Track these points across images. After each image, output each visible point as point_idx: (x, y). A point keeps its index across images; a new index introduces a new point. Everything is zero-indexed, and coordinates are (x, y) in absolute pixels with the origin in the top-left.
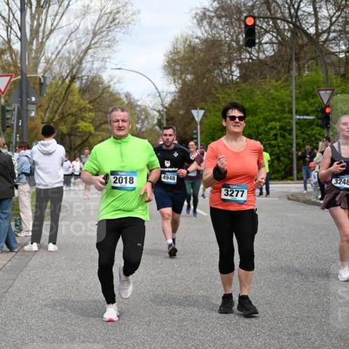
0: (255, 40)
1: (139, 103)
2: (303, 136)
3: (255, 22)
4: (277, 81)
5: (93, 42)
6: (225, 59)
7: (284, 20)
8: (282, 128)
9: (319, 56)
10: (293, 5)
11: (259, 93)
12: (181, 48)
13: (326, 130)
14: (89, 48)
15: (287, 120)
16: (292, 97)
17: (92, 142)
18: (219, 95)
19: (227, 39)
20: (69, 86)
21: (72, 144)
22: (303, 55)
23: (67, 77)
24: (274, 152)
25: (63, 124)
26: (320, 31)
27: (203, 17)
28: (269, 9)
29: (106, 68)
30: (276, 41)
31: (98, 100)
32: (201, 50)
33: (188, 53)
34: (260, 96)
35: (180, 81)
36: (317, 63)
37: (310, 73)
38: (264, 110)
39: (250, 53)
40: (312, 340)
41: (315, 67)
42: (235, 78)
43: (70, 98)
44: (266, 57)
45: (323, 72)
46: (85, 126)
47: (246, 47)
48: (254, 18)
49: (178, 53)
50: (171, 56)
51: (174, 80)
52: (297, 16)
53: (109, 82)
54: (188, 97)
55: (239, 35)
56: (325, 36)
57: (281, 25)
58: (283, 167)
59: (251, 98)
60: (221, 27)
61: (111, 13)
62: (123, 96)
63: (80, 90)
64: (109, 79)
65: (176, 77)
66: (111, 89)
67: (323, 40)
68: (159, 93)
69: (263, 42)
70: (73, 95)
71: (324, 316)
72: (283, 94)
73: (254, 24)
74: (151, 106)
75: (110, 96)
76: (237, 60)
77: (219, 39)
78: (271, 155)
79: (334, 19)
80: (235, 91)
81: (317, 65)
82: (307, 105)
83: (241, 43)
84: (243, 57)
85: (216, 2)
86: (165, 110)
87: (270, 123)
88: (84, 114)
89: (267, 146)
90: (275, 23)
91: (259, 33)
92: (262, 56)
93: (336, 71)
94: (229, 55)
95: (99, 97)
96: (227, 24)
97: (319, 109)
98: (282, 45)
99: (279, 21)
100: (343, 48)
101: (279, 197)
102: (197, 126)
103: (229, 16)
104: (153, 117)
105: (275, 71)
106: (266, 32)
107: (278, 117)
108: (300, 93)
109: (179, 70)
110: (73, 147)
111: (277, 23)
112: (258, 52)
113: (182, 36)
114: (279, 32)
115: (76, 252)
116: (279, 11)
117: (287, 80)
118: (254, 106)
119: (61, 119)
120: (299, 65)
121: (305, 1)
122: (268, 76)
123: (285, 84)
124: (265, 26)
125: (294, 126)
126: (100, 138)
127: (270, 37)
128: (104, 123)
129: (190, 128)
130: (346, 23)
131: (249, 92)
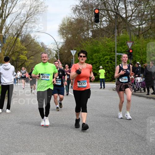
0: (99, 20)
1: (47, 47)
3: (99, 12)
4: (108, 38)
6: (86, 28)
7: (112, 11)
8: (111, 59)
9: (127, 27)
10: (116, 5)
11: (100, 43)
12: (66, 23)
13: (130, 60)
15: (113, 55)
16: (115, 45)
17: (26, 64)
18: (83, 44)
19: (87, 19)
20: (16, 39)
21: (17, 65)
22: (120, 26)
23: (15, 35)
24: (107, 69)
25: (13, 56)
26: (128, 16)
27: (76, 9)
28: (105, 6)
29: (32, 31)
30: (108, 20)
31: (29, 46)
32: (75, 24)
33: (69, 25)
34: (101, 45)
35: (66, 38)
37: (123, 35)
38: (103, 51)
40: (124, 153)
41: (125, 32)
42: (90, 36)
43: (16, 44)
44: (104, 27)
45: (129, 34)
46: (23, 57)
47: (95, 22)
48: (99, 10)
49: (64, 25)
50: (61, 26)
51: (63, 37)
52: (117, 9)
53: (34, 37)
54: (69, 44)
55: (92, 17)
56: (130, 18)
57: (111, 13)
58: (111, 76)
59: (97, 45)
60: (84, 14)
62: (40, 44)
63: (21, 41)
65: (64, 36)
66: (35, 41)
67: (129, 20)
68: (56, 42)
69: (102, 20)
70: (18, 43)
71: (129, 142)
72: (111, 44)
73: (99, 13)
74: (53, 49)
75: (34, 44)
76: (91, 28)
77: (83, 19)
79: (134, 11)
80: (90, 42)
81: (126, 31)
82: (122, 49)
83: (93, 21)
84: (93, 27)
85: (82, 3)
86: (59, 50)
87: (105, 57)
88: (22, 52)
89: (104, 67)
90: (108, 12)
91: (101, 16)
92: (102, 27)
93: (134, 34)
94: (87, 26)
95: (30, 44)
96: (87, 12)
97: (127, 50)
98: (111, 22)
99: (109, 11)
100: (138, 23)
101: (109, 89)
102: (73, 57)
103: (87, 9)
104: (54, 53)
105: (108, 34)
106: (104, 16)
107: (109, 54)
108: (118, 43)
109: (65, 33)
110: (18, 67)
111: (109, 12)
112: (100, 25)
113: (66, 17)
114: (110, 16)
115: (19, 114)
116: (110, 7)
117: (113, 37)
118: (98, 49)
119: (12, 54)
120: (118, 31)
121: (121, 3)
122: (104, 36)
123: (112, 39)
124: (103, 13)
125: (116, 58)
126: (30, 63)
127: (106, 18)
128: (32, 56)
129: (70, 59)
130: (139, 13)
131: (96, 42)
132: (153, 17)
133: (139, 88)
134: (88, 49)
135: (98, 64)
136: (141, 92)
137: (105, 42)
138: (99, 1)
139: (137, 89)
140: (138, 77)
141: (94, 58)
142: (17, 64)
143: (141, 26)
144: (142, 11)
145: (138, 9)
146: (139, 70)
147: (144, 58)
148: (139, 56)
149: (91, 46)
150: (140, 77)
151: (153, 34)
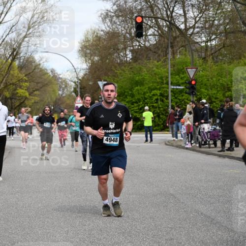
0: (142, 33)
1: (61, 76)
2: (176, 100)
3: (142, 20)
4: (158, 62)
5: (28, 33)
6: (122, 46)
7: (163, 19)
8: (161, 95)
9: (187, 45)
10: (169, 9)
11: (145, 70)
12: (90, 38)
13: (192, 96)
14: (25, 37)
15: (165, 89)
16: (168, 73)
17: (27, 104)
18: (117, 71)
19: (123, 32)
20: (11, 64)
21: (13, 105)
22: (176, 44)
23: (9, 57)
24: (156, 112)
25: (6, 90)
26: (188, 27)
27: (106, 16)
28: (153, 12)
29: (37, 52)
30: (158, 34)
31: (31, 74)
32: (104, 39)
33: (95, 41)
34: (146, 72)
35: (90, 61)
36: (186, 49)
37: (181, 57)
38: (149, 82)
39: (139, 42)
40: (183, 243)
41: (184, 53)
42: (128, 59)
43: (12, 72)
44: (151, 45)
45: (190, 56)
46: (22, 93)
47: (136, 37)
48: (142, 17)
49: (87, 40)
50: (83, 44)
51: (86, 60)
52: (172, 17)
53: (40, 61)
54: (95, 72)
55: (131, 29)
56: (191, 30)
57: (161, 22)
58: (162, 122)
59: (140, 73)
60: (118, 23)
61: (41, 13)
62: (49, 71)
63: (19, 67)
64: (40, 59)
65: (87, 58)
66: (41, 67)
67: (190, 33)
68: (75, 69)
69: (148, 34)
70: (14, 71)
71: (190, 226)
72: (162, 71)
73: (142, 22)
74: (69, 79)
75: (40, 71)
76: (130, 46)
77: (118, 32)
78: (153, 114)
79: (197, 19)
80: (129, 68)
81: (186, 51)
82: (178, 79)
83: (133, 35)
84: (134, 44)
85: (115, 6)
86: (79, 81)
87: (153, 91)
88: (21, 84)
89: (151, 107)
90: (156, 21)
91: (145, 28)
92: (147, 44)
93: (199, 55)
94: (124, 43)
95: (33, 72)
96: (123, 21)
97: (187, 82)
98: (162, 36)
99: (159, 20)
100: (204, 39)
101: (159, 143)
103: (124, 16)
104: (71, 86)
105: (157, 55)
106: (151, 27)
107: (158, 87)
108: (174, 70)
109: (89, 53)
110: (13, 107)
112: (145, 41)
113: (91, 29)
114: (160, 27)
116: (159, 13)
117: (165, 61)
118: (142, 79)
119: (5, 87)
120: (173, 51)
121: (177, 6)
122: (151, 58)
123: (163, 64)
124: (149, 23)
125: (170, 94)
126: (33, 101)
127: (153, 30)
128: (36, 90)
129: (97, 95)
130: (206, 22)
131: (139, 69)
132: (228, 28)
133: (207, 140)
134: (126, 79)
135: (141, 103)
136: (209, 148)
137: (153, 68)
138: (143, 4)
139: (203, 143)
140: (205, 123)
141: (135, 93)
142: (12, 103)
143: (209, 44)
144: (211, 19)
145: (204, 16)
146: (205, 112)
147: (214, 94)
148: (206, 91)
149: (130, 74)
150: (209, 124)
151: (228, 56)
